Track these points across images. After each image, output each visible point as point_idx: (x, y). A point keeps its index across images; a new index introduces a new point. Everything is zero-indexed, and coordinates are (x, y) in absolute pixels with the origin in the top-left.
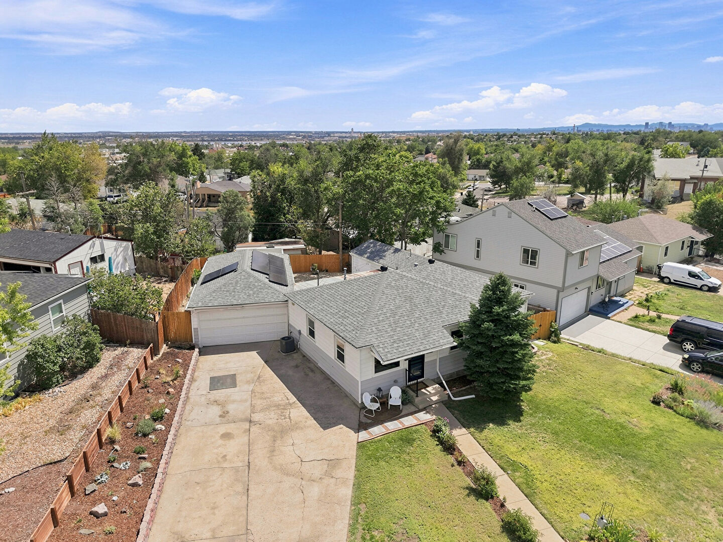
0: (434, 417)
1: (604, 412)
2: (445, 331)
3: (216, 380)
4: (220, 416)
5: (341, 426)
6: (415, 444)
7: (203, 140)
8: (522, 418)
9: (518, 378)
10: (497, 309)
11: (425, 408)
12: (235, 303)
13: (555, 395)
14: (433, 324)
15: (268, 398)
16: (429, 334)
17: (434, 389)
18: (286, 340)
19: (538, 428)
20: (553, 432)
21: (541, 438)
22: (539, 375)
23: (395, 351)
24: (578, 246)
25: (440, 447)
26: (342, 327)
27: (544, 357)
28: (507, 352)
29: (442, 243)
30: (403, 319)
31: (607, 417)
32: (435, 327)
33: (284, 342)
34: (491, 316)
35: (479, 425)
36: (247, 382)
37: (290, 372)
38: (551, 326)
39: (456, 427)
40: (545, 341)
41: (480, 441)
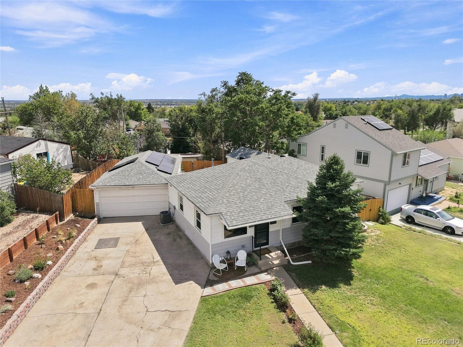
0: (274, 278)
1: (428, 280)
2: (286, 205)
3: (103, 241)
4: (94, 269)
5: (192, 282)
6: (252, 301)
7: (157, 105)
8: (352, 282)
9: (349, 246)
10: (330, 185)
11: (266, 270)
12: (127, 184)
13: (383, 263)
14: (276, 199)
15: (138, 257)
16: (273, 207)
17: (276, 254)
18: (164, 213)
19: (367, 292)
20: (381, 296)
21: (369, 301)
22: (369, 247)
23: (240, 219)
24: (401, 149)
25: (274, 304)
26: (199, 200)
27: (373, 234)
28: (340, 222)
29: (295, 150)
30: (251, 194)
31: (431, 285)
32: (278, 201)
33: (162, 215)
34: (325, 191)
35: (313, 286)
36: (126, 244)
37: (163, 238)
38: (379, 211)
39: (292, 287)
40: (374, 223)
41: (312, 301)
